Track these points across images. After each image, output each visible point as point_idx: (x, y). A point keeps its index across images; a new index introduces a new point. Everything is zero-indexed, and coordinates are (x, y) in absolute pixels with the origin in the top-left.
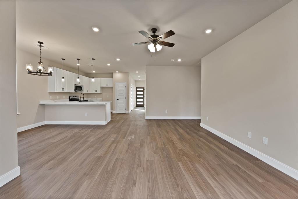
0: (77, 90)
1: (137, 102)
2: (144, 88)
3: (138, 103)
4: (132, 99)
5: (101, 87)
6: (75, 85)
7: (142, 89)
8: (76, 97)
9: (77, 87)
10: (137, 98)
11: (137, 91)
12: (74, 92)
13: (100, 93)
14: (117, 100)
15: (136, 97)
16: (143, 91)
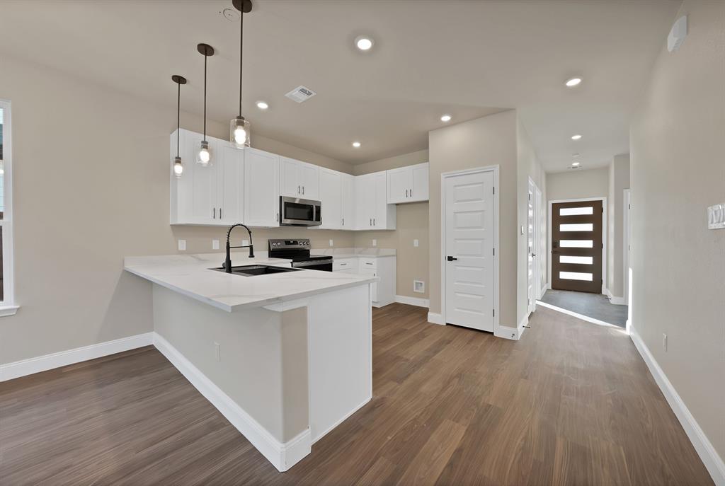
0: (285, 218)
1: (557, 267)
2: (601, 202)
3: (564, 275)
4: (530, 258)
5: (390, 205)
6: (281, 197)
7: (589, 211)
8: (295, 242)
9: (287, 204)
10: (557, 251)
11: (557, 220)
12: (277, 225)
13: (385, 228)
14: (450, 259)
15: (555, 244)
16: (596, 219)
